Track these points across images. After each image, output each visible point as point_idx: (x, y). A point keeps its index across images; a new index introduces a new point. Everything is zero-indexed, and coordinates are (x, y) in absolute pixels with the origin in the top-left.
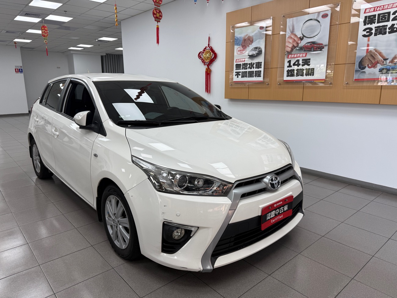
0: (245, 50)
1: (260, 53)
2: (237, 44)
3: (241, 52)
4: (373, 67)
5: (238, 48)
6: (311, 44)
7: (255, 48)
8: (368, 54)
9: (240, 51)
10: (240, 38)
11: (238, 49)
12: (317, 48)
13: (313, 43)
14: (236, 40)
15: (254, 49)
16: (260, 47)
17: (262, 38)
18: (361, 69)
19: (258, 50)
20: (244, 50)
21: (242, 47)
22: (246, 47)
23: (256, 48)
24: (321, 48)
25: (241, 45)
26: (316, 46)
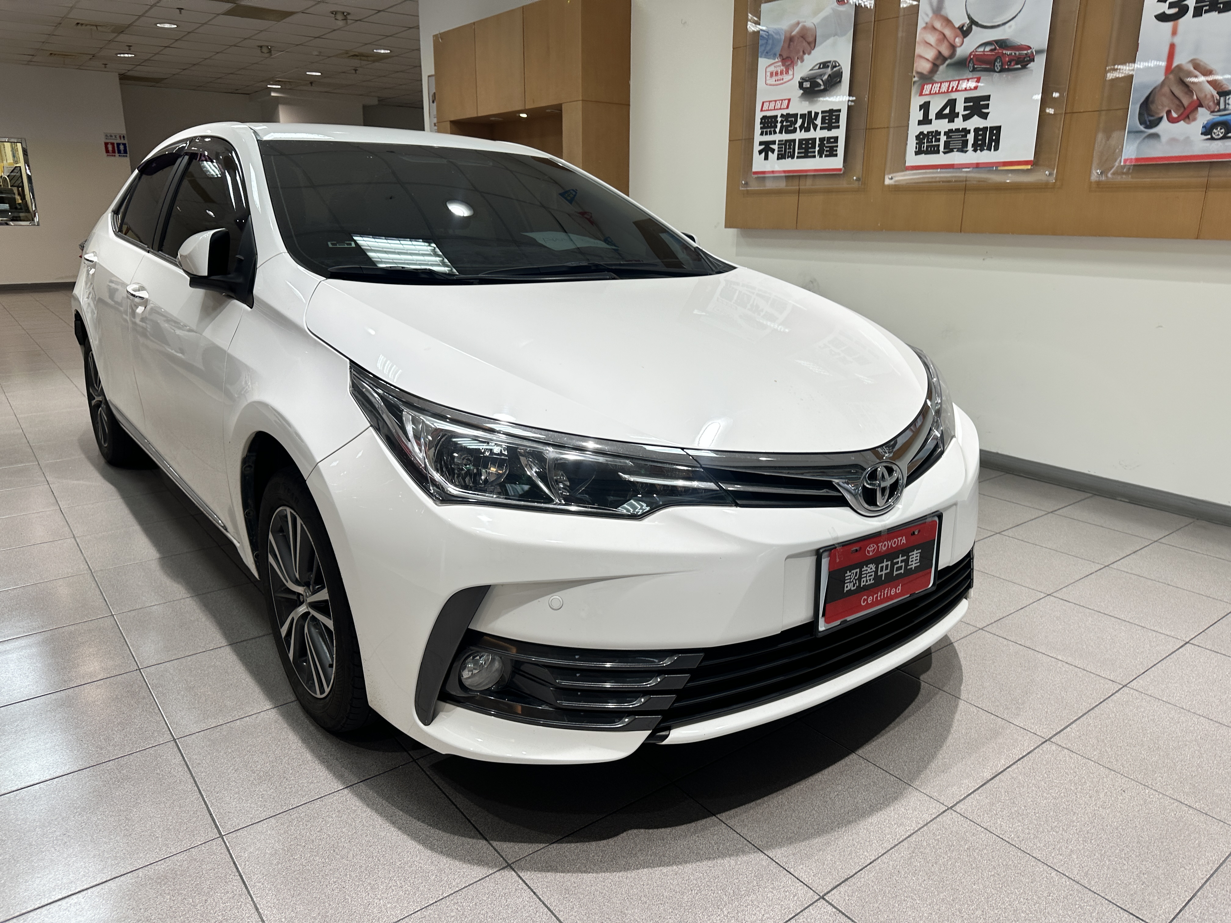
0: (790, 72)
1: (834, 81)
2: (767, 55)
3: (779, 77)
4: (1184, 120)
5: (769, 66)
6: (995, 49)
7: (820, 64)
8: (1171, 76)
9: (777, 74)
10: (778, 32)
11: (768, 70)
12: (1013, 60)
13: (1002, 44)
14: (765, 41)
15: (819, 68)
16: (835, 62)
17: (843, 34)
18: (1148, 127)
19: (829, 71)
20: (787, 73)
21: (780, 64)
22: (792, 62)
23: (825, 65)
24: (1024, 61)
25: (780, 55)
26: (1008, 52)
